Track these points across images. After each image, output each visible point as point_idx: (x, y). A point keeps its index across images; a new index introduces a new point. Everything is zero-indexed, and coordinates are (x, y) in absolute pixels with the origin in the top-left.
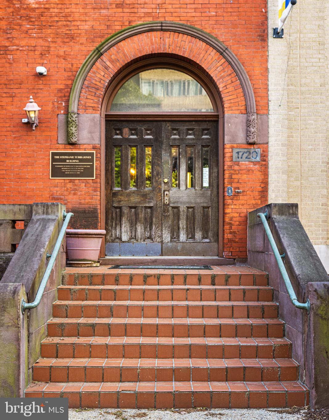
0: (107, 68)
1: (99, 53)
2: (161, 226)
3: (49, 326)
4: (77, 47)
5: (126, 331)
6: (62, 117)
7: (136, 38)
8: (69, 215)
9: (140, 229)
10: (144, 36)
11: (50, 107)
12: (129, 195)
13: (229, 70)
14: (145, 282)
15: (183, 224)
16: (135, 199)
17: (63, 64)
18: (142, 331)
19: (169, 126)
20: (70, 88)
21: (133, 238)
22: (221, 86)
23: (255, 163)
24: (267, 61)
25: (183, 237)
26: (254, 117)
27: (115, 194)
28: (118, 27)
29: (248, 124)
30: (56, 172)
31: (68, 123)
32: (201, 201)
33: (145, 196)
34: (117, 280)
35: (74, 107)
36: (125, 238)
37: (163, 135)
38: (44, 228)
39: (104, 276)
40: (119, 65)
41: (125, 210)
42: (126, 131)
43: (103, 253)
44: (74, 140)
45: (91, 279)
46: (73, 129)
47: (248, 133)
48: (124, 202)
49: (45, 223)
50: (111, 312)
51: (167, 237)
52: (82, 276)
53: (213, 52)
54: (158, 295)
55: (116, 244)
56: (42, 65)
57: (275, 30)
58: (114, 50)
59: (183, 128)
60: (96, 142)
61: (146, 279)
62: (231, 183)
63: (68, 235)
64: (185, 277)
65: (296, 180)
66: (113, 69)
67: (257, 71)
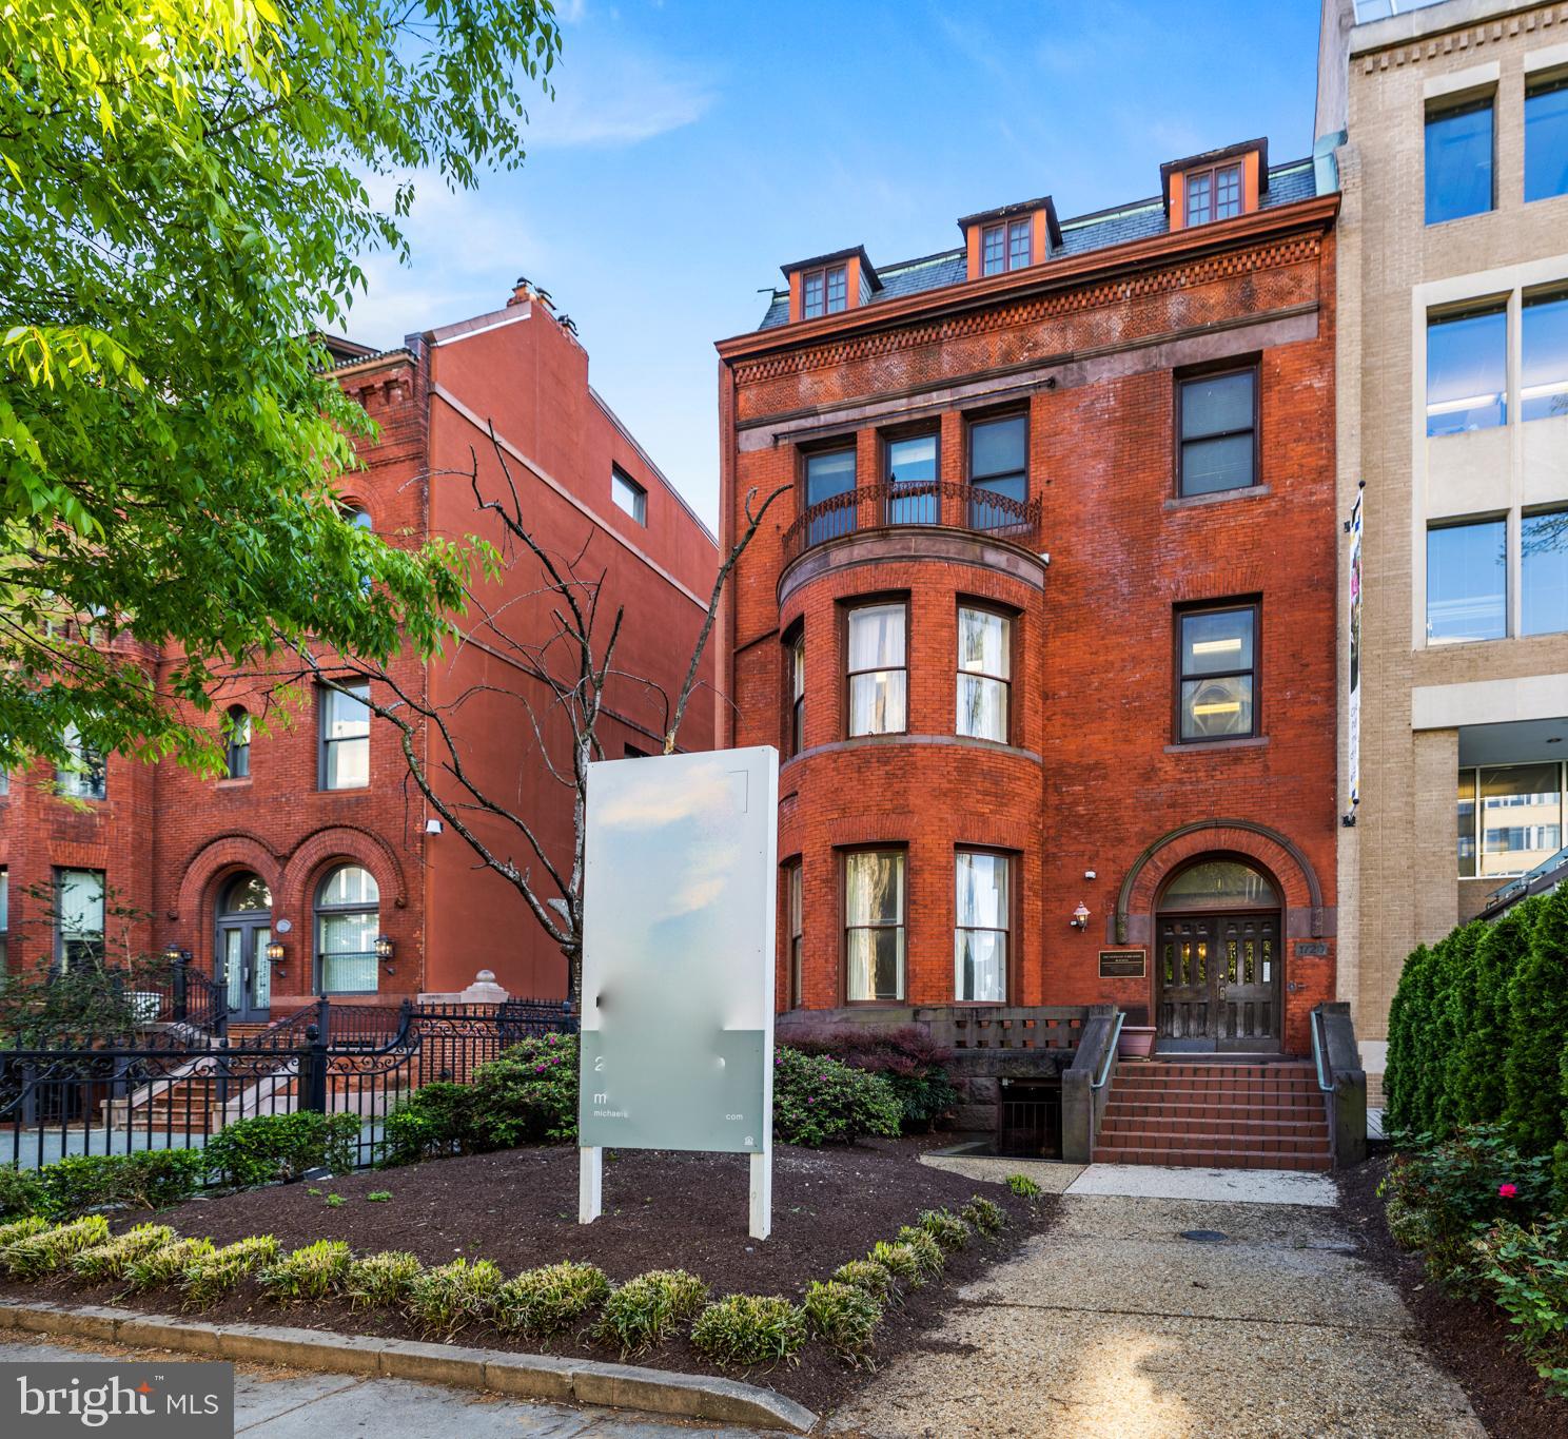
0: (1157, 868)
1: (1149, 854)
2: (1215, 1022)
3: (1108, 1107)
4: (1127, 850)
5: (1175, 1112)
6: (1111, 919)
7: (1188, 837)
8: (1123, 1015)
9: (1193, 1026)
10: (1197, 835)
11: (1099, 908)
12: (1181, 991)
13: (1292, 863)
14: (1195, 1075)
15: (1240, 1020)
16: (1187, 996)
17: (1112, 867)
18: (1189, 1113)
19: (1226, 921)
20: (1119, 890)
21: (1186, 1034)
22: (1282, 880)
23: (1321, 958)
24: (1336, 851)
25: (1240, 1033)
26: (1320, 910)
27: (1166, 991)
28: (1169, 827)
29: (1313, 917)
30: (1105, 971)
31: (1117, 924)
32: (1261, 997)
33: (1198, 992)
34: (1168, 1072)
35: (1123, 908)
36: (1176, 1034)
37: (1219, 931)
38: (1101, 1027)
39: (1155, 1069)
40: (1170, 865)
41: (1177, 1007)
42: (1178, 927)
43: (1153, 1049)
44: (1124, 940)
45: (1143, 1071)
46: (1123, 930)
47: (1313, 927)
48: (1176, 999)
49: (1101, 1022)
50: (1162, 1098)
51: (1222, 1033)
52: (1135, 1068)
53: (1274, 846)
54: (1207, 1085)
55: (1167, 1041)
56: (1091, 869)
57: (1345, 819)
58: (1165, 850)
59: (1242, 922)
60: (1147, 941)
61: (1195, 1071)
62: (1293, 978)
63: (1122, 1032)
64: (1235, 1070)
65: (1377, 970)
66: (1164, 868)
67: (1324, 862)
